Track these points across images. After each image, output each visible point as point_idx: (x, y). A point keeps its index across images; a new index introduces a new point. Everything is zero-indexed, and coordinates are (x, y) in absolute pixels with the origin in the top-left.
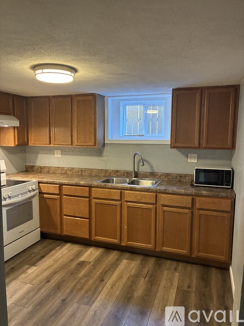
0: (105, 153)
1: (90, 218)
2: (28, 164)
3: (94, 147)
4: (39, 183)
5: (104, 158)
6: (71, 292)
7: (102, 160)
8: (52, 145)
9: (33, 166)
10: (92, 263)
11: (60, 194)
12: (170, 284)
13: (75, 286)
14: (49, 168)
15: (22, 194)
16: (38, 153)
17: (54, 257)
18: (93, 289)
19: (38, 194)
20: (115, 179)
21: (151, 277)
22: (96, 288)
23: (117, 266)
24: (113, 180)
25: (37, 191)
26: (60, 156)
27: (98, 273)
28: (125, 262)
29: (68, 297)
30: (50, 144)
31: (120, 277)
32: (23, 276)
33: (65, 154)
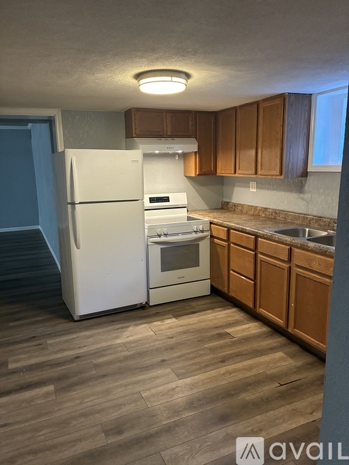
0: (306, 188)
1: (255, 279)
2: (225, 200)
3: (280, 177)
4: (211, 223)
5: (307, 196)
6: (178, 357)
7: (303, 199)
8: (237, 175)
9: (228, 203)
10: (234, 339)
11: (228, 240)
12: (309, 410)
13: (188, 354)
14: (242, 206)
15: (183, 234)
16: (234, 186)
17: (201, 317)
18: (202, 365)
19: (209, 237)
20: (307, 229)
21: (292, 388)
22: (207, 366)
23: (262, 355)
24: (305, 231)
25: (208, 233)
26: (255, 190)
27: (228, 352)
28: (279, 354)
29: (170, 360)
30: (235, 173)
31: (250, 368)
32: (159, 323)
33: (260, 188)
